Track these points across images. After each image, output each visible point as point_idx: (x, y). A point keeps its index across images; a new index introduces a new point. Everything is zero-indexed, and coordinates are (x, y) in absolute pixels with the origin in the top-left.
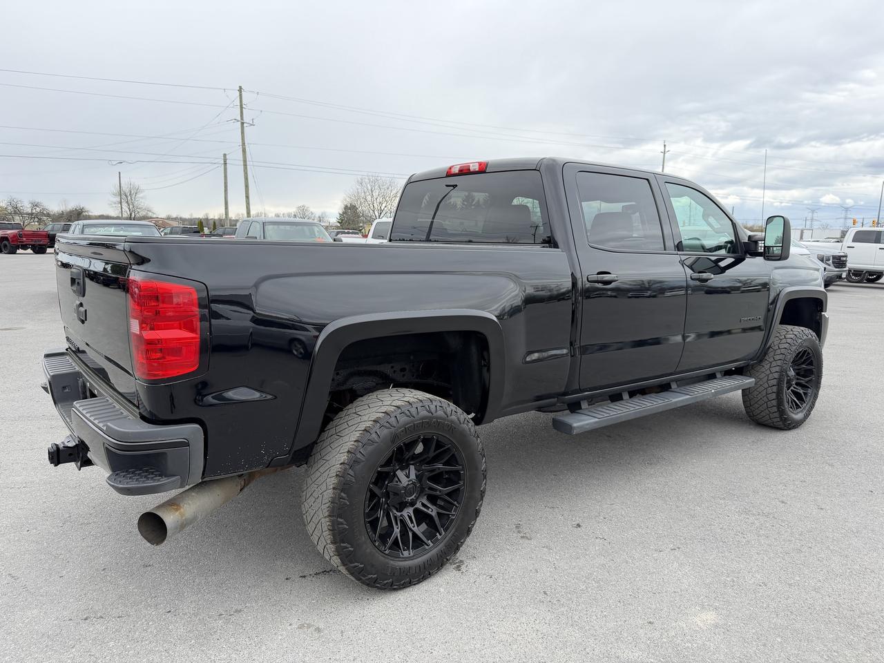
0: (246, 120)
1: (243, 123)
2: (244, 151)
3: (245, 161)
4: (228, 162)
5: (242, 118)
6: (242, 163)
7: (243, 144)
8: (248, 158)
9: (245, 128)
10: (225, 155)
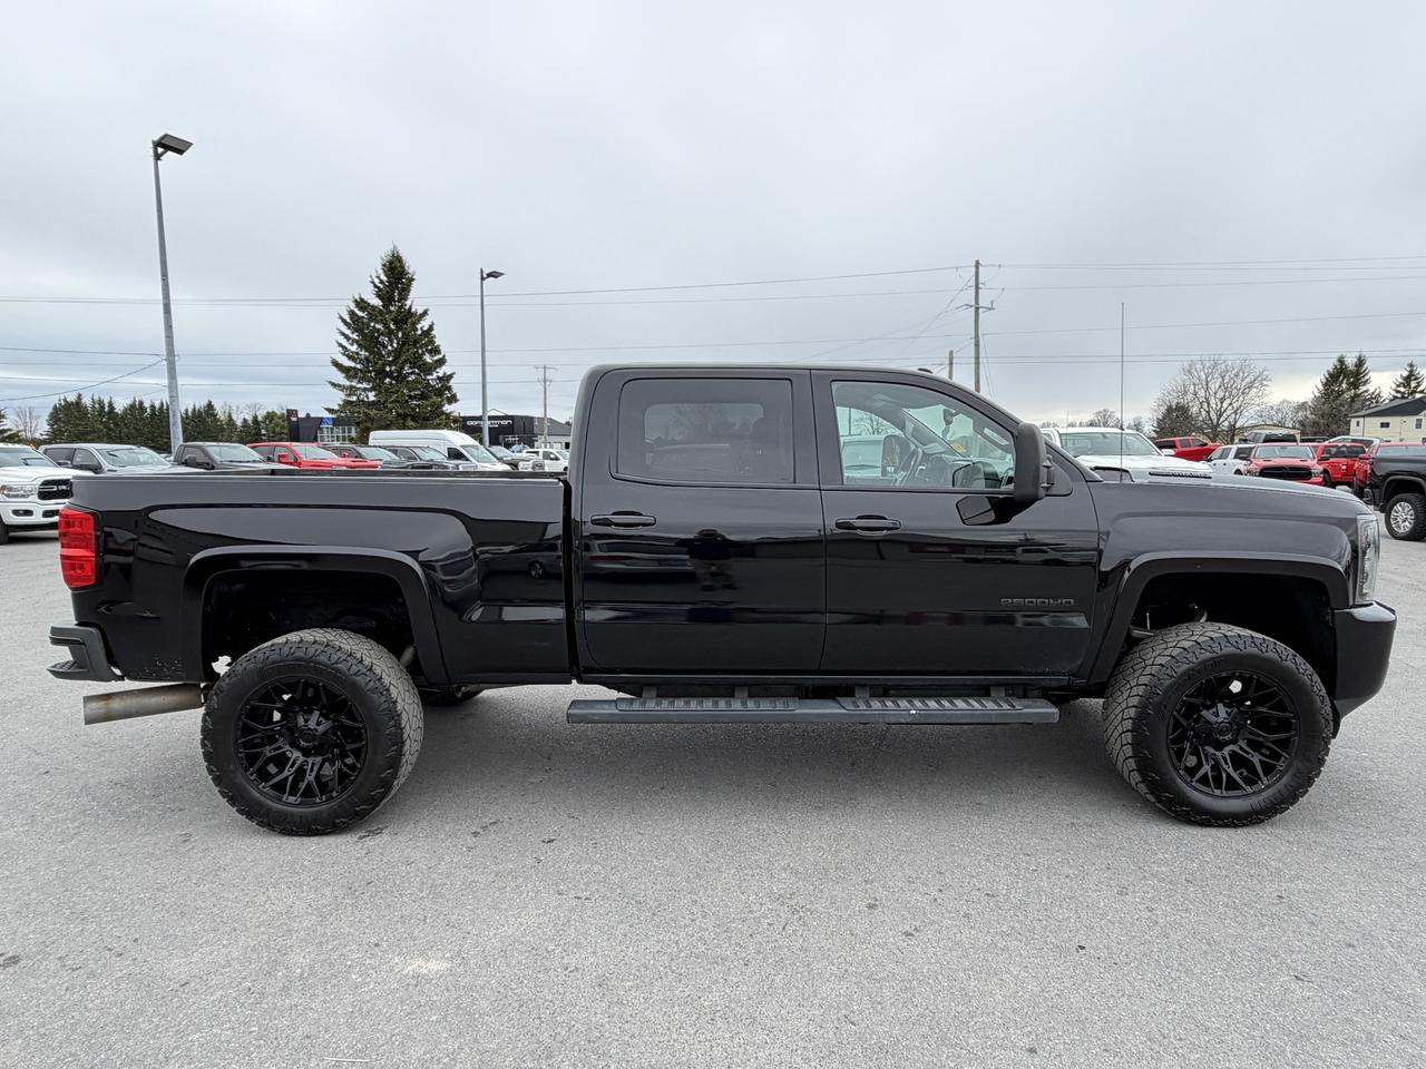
0: (981, 304)
1: (977, 309)
2: (977, 345)
3: (977, 358)
4: (954, 361)
5: (977, 302)
6: (973, 360)
7: (977, 336)
8: (982, 354)
9: (981, 315)
10: (951, 353)
